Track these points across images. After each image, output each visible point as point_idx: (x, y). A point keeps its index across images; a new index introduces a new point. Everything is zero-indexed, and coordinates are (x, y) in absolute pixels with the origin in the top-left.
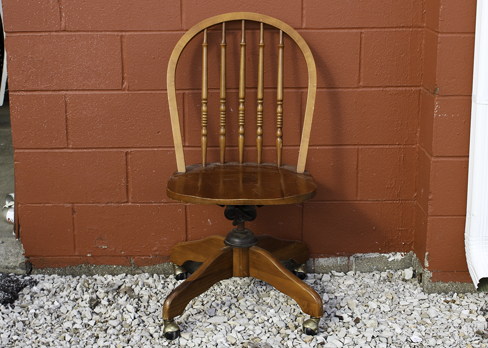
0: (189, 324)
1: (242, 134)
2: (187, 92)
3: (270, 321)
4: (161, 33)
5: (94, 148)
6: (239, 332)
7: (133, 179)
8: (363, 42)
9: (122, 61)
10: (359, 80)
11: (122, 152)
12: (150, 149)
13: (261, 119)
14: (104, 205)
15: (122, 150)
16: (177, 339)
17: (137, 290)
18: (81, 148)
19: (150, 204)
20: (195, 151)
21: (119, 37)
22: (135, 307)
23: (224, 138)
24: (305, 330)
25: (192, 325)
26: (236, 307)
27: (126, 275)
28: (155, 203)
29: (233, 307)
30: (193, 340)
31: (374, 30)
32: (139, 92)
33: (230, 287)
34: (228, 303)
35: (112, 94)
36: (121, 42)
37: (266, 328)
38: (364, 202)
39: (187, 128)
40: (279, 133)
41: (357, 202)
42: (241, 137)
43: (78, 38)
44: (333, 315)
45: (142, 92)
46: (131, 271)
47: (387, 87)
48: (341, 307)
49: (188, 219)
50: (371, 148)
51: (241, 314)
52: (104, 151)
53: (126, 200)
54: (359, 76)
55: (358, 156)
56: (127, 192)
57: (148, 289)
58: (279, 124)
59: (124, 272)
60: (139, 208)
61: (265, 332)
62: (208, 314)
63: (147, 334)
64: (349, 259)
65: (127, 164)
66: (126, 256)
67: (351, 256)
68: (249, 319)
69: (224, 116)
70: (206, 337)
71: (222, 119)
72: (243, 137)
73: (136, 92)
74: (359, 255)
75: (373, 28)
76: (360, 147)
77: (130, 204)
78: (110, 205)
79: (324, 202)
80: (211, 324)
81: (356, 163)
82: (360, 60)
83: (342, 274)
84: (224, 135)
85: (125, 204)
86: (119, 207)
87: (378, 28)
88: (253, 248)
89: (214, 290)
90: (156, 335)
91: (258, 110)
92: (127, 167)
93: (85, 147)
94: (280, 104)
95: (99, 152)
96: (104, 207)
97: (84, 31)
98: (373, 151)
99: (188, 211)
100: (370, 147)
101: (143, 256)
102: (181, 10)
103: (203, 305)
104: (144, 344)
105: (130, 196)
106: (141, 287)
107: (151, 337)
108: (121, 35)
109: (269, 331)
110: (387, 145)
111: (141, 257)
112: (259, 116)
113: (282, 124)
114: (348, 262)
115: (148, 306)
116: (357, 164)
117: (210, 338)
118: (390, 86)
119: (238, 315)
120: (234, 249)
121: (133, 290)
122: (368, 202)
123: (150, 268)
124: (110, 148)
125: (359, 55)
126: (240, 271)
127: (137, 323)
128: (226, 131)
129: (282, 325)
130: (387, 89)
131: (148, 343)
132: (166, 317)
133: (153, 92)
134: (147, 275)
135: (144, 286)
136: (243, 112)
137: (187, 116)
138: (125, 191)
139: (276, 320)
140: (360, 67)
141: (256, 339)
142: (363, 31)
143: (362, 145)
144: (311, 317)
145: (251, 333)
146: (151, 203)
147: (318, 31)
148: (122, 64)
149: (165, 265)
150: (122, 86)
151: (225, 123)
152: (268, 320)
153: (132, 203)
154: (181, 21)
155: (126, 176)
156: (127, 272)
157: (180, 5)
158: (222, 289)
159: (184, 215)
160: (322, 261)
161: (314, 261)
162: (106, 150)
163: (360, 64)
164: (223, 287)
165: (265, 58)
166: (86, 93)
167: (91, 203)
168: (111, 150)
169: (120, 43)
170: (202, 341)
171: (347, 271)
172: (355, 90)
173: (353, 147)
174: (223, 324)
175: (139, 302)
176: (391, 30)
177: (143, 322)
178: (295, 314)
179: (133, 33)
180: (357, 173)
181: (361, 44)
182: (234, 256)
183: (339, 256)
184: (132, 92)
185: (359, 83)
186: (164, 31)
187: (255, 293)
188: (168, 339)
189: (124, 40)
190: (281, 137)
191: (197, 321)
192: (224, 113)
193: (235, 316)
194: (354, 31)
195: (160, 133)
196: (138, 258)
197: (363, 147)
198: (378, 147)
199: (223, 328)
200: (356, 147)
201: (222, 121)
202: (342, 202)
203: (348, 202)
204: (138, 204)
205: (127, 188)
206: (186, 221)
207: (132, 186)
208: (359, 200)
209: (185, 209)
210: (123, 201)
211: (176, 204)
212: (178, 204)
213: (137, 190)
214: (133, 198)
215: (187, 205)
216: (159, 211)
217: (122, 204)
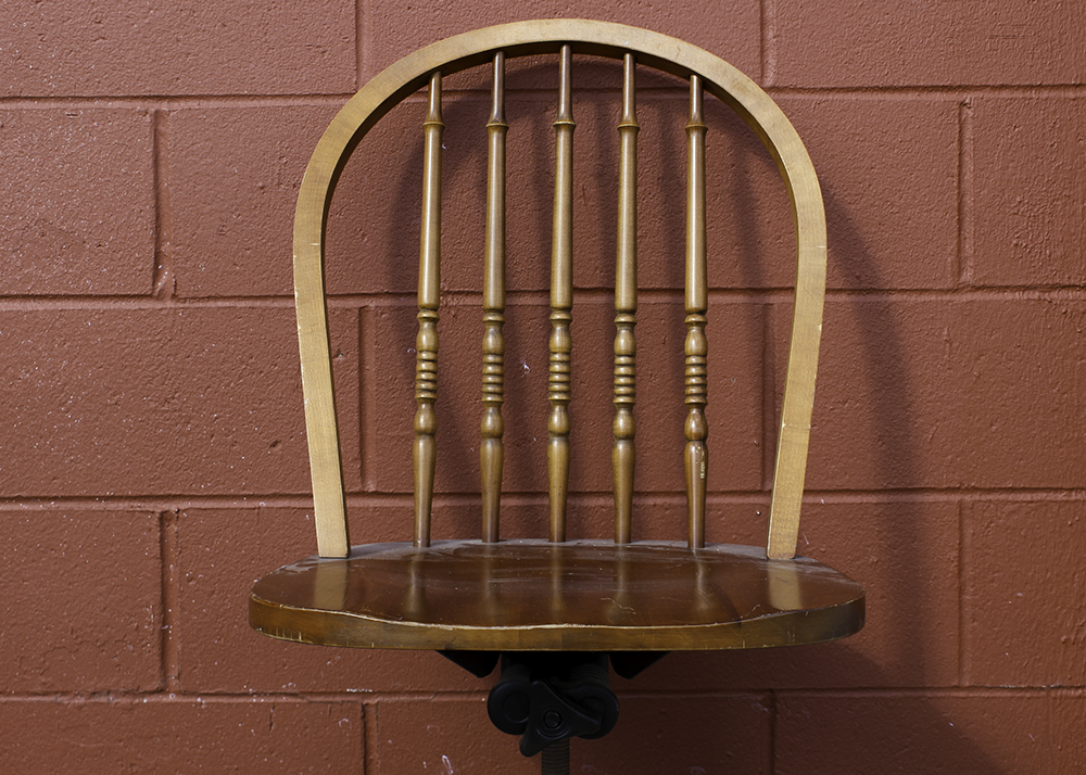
1: (560, 435)
2: (372, 304)
4: (290, 102)
5: (55, 499)
7: (183, 609)
8: (968, 134)
9: (157, 198)
10: (960, 263)
11: (148, 512)
12: (245, 504)
13: (628, 381)
14: (81, 700)
15: (149, 506)
18: (10, 499)
19: (242, 700)
20: (399, 509)
21: (148, 119)
23: (497, 449)
28: (258, 694)
31: (1005, 94)
32: (211, 304)
35: (119, 311)
36: (156, 134)
38: (986, 694)
39: (370, 431)
40: (693, 425)
41: (962, 694)
42: (557, 446)
43: (13, 122)
45: (220, 304)
47: (1054, 287)
49: (374, 755)
50: (1007, 502)
52: (87, 511)
53: (156, 685)
54: (959, 251)
55: (961, 529)
56: (163, 655)
58: (692, 395)
60: (201, 711)
65: (163, 556)
69: (497, 370)
71: (490, 379)
72: (563, 446)
73: (201, 305)
75: (1002, 87)
76: (968, 498)
77: (171, 698)
78: (103, 699)
79: (848, 694)
81: (955, 553)
82: (961, 196)
84: (497, 436)
85: (154, 699)
86: (131, 708)
87: (1019, 87)
91: (617, 350)
92: (164, 567)
93: (24, 494)
94: (697, 323)
95: (70, 513)
96: (80, 707)
97: (32, 99)
98: (1013, 512)
99: (373, 724)
100: (1003, 497)
102: (358, 27)
105: (174, 668)
108: (157, 112)
110: (1060, 489)
112: (622, 370)
113: (704, 395)
116: (960, 557)
118: (1064, 287)
122: (998, 694)
124: (107, 498)
125: (956, 179)
128: (502, 422)
130: (1054, 294)
133: (258, 303)
136: (565, 358)
137: (371, 388)
138: (156, 650)
140: (960, 221)
142: (968, 97)
143: (975, 490)
146: (246, 695)
147: (817, 97)
148: (157, 207)
150: (154, 284)
151: (500, 394)
153: (178, 693)
154: (358, 62)
155: (158, 598)
157: (353, 11)
159: (359, 739)
162: (94, 506)
163: (960, 209)
165: (639, 189)
166: (31, 306)
167: (36, 694)
168: (112, 506)
169: (149, 140)
172: (947, 297)
173: (943, 498)
176: (1062, 94)
179: (194, 104)
180: (961, 591)
181: (961, 141)
184: (187, 305)
185: (960, 272)
186: (300, 96)
189: (167, 128)
190: (702, 439)
192: (498, 359)
194: (938, 97)
195: (280, 446)
197: (977, 497)
198: (1028, 497)
200: (955, 498)
201: (490, 389)
202: (908, 693)
203: (929, 695)
204: (199, 700)
205: (163, 640)
206: (365, 762)
207: (179, 635)
208: (969, 687)
209: (364, 717)
210: (148, 688)
211: (330, 699)
212: (338, 699)
213: (195, 649)
214: (183, 676)
215: (367, 704)
216: (271, 725)
217: (144, 697)
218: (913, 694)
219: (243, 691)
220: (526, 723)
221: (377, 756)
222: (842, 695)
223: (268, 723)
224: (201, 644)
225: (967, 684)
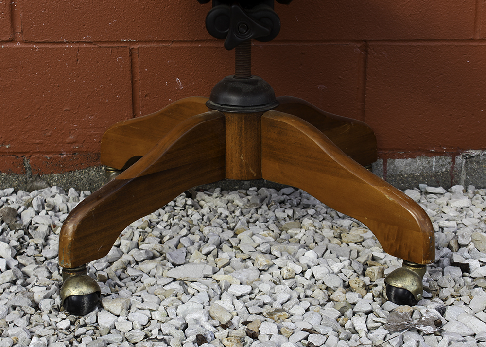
0: (125, 280)
3: (308, 274)
6: (238, 298)
16: (94, 313)
17: (27, 216)
19: (59, 46)
22: (15, 247)
24: (393, 293)
25: (132, 283)
26: (232, 247)
27: (15, 192)
28: (69, 42)
29: (225, 247)
30: (130, 317)
33: (220, 210)
34: (213, 239)
37: (300, 289)
41: (475, 44)
44: (446, 261)
46: (26, 183)
48: (460, 246)
49: (138, 78)
51: (244, 260)
53: (8, 37)
56: (12, 19)
57: (49, 213)
59: (11, 186)
60: (36, 53)
61: (299, 298)
62: (171, 260)
63: (25, 303)
64: (454, 161)
66: (14, 153)
67: (459, 154)
68: (261, 271)
70: (161, 308)
74: (474, 153)
77: (18, 45)
80: (175, 280)
83: (440, 190)
85: (8, 45)
88: (271, 115)
89: (188, 216)
90: (45, 305)
99: (136, 60)
101: (48, 153)
103: (161, 243)
104: (12, 324)
105: (19, 27)
106: (36, 209)
107: (33, 310)
109: (306, 297)
111: (45, 156)
114: (452, 168)
115: (44, 246)
117: (171, 311)
119: (236, 262)
120: (229, 117)
121: (20, 216)
123: (62, 177)
126: (241, 166)
127: (8, 279)
129: (334, 282)
131: (22, 322)
132: (65, 261)
134: (54, 189)
135: (44, 208)
138: (8, 16)
139: (319, 272)
141: (278, 314)
144: (405, 263)
145: (267, 299)
146: (62, 43)
149: (92, 173)
152: (303, 272)
153: (22, 42)
156: (18, 185)
158: (203, 215)
159: (129, 69)
160: (402, 165)
161: (385, 164)
164: (205, 210)
170: (151, 319)
171: (449, 184)
174: (201, 280)
175: (26, 237)
177: (26, 276)
178: (362, 259)
182: (228, 132)
183: (435, 154)
187: (271, 222)
188: (71, 312)
191: (145, 275)
193: (229, 264)
196: (39, 158)
199: (203, 288)
202: (444, 43)
203: (456, 44)
204: (34, 46)
205: (11, 10)
206: (132, 82)
207: (21, 7)
208: (479, 40)
209: (131, 56)
210: (4, 39)
211: (111, 45)
212: (116, 45)
213: (31, 16)
214: (24, 32)
215: (133, 48)
216: (77, 60)
217: (2, 45)
218: (447, 43)
219: (60, 40)
220: (227, 32)
221: (139, 78)
222: (406, 44)
223: (75, 59)
224: (34, 13)
225: (479, 38)
